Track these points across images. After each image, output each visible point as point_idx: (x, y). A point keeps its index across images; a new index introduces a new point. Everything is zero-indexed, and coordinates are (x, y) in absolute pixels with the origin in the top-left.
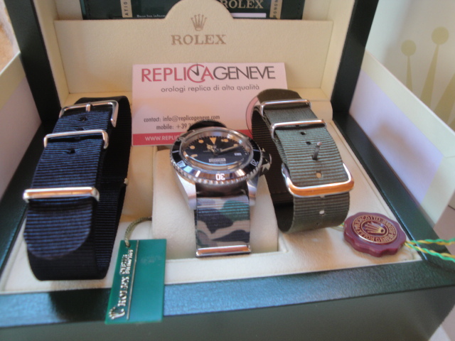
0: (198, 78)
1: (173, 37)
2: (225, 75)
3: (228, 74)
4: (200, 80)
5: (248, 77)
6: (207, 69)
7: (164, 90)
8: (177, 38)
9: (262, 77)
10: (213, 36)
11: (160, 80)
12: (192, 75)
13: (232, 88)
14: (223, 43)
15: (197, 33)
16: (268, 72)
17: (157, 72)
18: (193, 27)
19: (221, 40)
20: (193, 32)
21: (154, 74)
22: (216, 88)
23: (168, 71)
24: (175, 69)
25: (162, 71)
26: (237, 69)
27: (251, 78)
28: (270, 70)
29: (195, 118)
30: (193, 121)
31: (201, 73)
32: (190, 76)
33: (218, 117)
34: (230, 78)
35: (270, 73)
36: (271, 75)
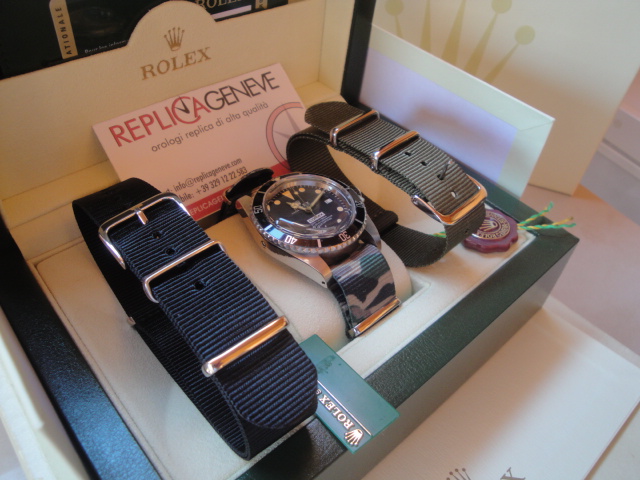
0: (190, 117)
1: (143, 68)
2: (221, 102)
3: (224, 99)
4: (195, 119)
5: (248, 94)
6: (195, 101)
7: (155, 148)
8: (148, 69)
9: (264, 89)
10: (194, 52)
11: (143, 136)
12: (181, 114)
13: (237, 116)
14: (207, 58)
15: (173, 54)
16: (268, 81)
17: (132, 125)
18: (168, 47)
19: (204, 54)
20: (168, 55)
21: (131, 130)
22: (219, 123)
23: (147, 120)
24: (154, 113)
25: (138, 122)
26: (232, 89)
27: (253, 95)
28: (268, 77)
29: (214, 172)
30: (213, 178)
31: (191, 108)
32: (179, 116)
33: (238, 161)
34: (229, 104)
35: (271, 82)
36: (273, 83)
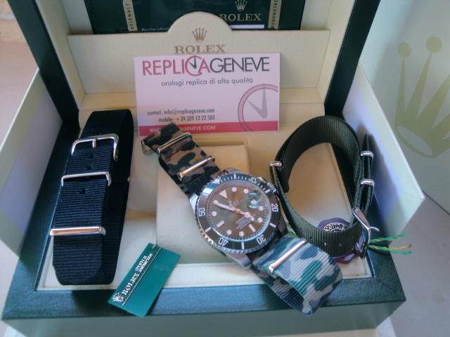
0: (195, 71)
1: (177, 48)
2: (221, 68)
3: (224, 67)
4: (197, 73)
5: (243, 69)
6: (204, 61)
7: (164, 84)
8: (179, 48)
9: (257, 69)
10: (214, 46)
11: (160, 74)
12: (190, 68)
13: (227, 82)
14: (223, 51)
16: (263, 64)
17: (157, 64)
19: (220, 48)
21: (155, 67)
22: (212, 82)
23: (167, 64)
24: (174, 61)
25: (161, 64)
26: (233, 61)
27: (246, 70)
28: (265, 61)
29: (193, 112)
30: (190, 115)
31: (198, 66)
32: (188, 69)
33: (213, 111)
34: (225, 71)
35: (264, 65)
36: (266, 67)
